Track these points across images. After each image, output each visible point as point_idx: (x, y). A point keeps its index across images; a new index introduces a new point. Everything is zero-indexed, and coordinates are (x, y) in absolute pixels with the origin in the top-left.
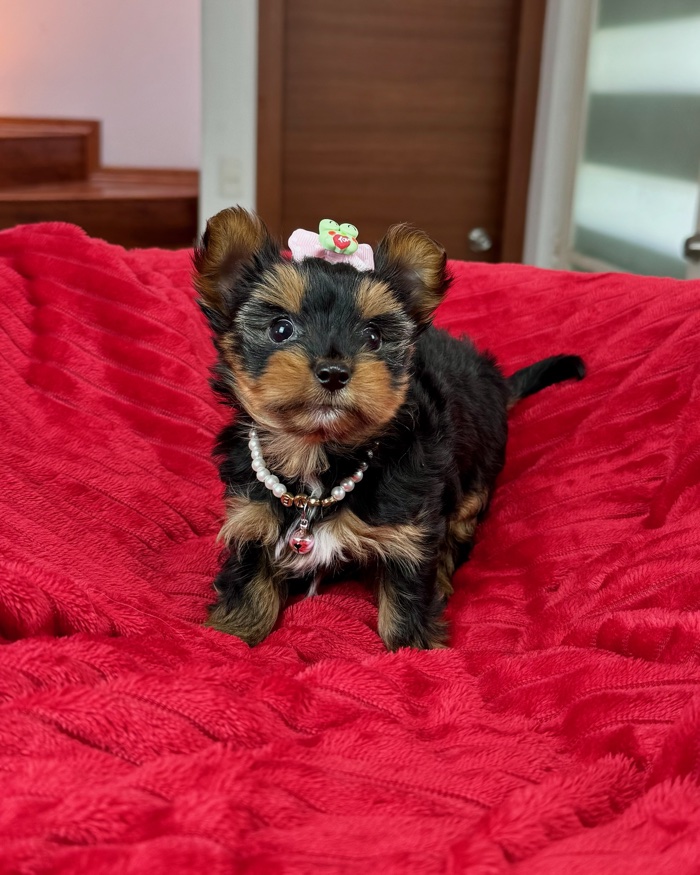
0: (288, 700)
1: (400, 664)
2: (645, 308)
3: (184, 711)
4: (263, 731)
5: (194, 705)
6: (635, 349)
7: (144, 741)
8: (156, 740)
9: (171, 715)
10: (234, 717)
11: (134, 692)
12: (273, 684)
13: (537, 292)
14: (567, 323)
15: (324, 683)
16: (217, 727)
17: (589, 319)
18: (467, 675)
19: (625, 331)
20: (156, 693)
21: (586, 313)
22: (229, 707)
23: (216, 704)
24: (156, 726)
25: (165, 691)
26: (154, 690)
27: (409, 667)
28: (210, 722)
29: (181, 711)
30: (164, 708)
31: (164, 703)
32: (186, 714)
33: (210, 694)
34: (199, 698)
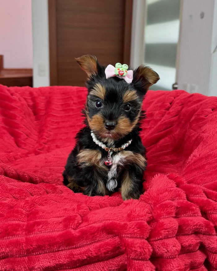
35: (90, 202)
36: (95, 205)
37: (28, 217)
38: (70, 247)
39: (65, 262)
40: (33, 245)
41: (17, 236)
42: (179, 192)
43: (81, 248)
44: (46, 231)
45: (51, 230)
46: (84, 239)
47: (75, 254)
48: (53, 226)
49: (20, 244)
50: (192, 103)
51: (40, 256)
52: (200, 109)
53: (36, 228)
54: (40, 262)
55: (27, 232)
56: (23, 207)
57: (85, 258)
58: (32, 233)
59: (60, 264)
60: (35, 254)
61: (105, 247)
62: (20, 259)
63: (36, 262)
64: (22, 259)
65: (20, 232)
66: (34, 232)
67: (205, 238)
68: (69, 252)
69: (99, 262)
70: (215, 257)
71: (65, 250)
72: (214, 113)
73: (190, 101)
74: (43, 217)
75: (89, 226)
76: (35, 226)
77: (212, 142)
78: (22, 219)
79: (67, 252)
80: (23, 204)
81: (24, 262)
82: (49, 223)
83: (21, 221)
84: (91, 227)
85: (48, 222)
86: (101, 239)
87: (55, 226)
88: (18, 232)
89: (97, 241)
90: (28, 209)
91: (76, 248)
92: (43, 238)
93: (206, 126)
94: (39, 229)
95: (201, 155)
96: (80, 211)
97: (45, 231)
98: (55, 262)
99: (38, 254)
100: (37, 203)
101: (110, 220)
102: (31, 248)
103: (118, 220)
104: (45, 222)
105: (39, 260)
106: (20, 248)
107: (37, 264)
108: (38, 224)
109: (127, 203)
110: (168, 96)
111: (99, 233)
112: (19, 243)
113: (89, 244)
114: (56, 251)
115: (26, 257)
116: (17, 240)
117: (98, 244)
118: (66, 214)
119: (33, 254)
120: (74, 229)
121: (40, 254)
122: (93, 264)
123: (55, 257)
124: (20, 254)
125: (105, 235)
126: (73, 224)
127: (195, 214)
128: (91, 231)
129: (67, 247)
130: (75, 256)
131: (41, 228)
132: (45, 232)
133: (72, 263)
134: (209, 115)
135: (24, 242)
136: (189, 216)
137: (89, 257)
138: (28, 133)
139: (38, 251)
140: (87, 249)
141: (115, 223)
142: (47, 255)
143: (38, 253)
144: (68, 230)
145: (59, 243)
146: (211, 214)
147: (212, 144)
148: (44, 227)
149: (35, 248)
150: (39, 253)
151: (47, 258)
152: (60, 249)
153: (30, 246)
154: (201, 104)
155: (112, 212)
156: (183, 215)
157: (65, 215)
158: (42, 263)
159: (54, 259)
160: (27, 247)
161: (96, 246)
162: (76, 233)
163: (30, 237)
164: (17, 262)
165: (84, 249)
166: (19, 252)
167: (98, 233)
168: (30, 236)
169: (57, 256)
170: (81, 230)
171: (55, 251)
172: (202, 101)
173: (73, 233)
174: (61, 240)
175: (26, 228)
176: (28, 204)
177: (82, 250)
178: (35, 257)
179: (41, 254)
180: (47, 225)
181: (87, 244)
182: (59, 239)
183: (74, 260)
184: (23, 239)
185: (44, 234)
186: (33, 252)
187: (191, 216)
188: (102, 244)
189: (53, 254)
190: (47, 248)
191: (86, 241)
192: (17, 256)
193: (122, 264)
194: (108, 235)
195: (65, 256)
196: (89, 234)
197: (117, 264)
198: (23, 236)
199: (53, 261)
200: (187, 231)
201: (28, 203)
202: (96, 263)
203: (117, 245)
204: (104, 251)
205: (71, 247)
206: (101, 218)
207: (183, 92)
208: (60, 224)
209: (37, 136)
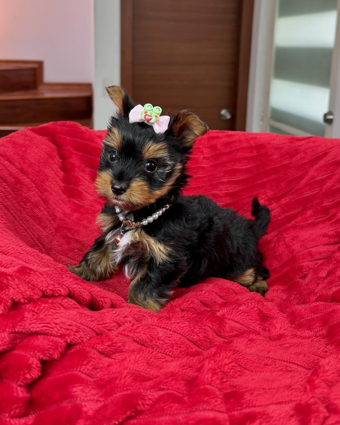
0: (217, 324)
1: (256, 309)
2: (329, 152)
3: (178, 331)
4: (209, 337)
5: (181, 329)
6: (327, 171)
7: (166, 343)
8: (170, 342)
9: (173, 333)
10: (198, 332)
11: (157, 325)
12: (210, 318)
13: (279, 145)
14: (294, 159)
15: (229, 318)
16: (192, 337)
17: (304, 157)
18: (281, 313)
19: (322, 163)
20: (166, 325)
21: (302, 155)
22: (195, 328)
23: (190, 327)
24: (169, 337)
25: (169, 323)
26: (165, 324)
27: (259, 310)
28: (189, 335)
29: (177, 331)
30: (170, 330)
31: (170, 328)
32: (179, 332)
33: (187, 324)
34: (183, 325)
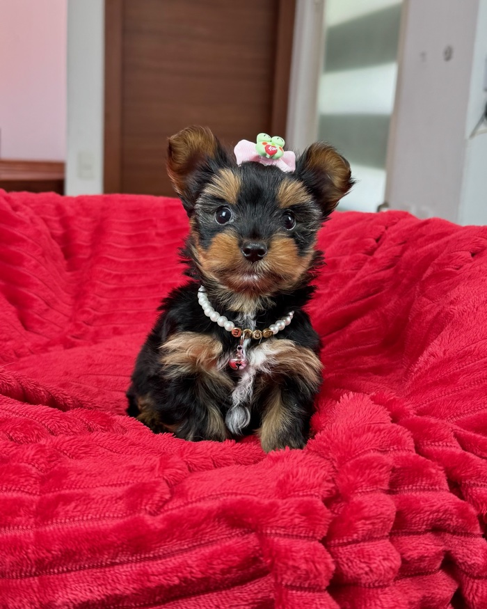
35: (191, 453)
36: (202, 460)
37: (42, 483)
38: (140, 556)
39: (128, 592)
40: (53, 548)
41: (16, 527)
42: (398, 432)
43: (168, 559)
44: (85, 518)
45: (96, 515)
46: (175, 537)
47: (153, 572)
48: (101, 507)
49: (21, 548)
50: (426, 240)
51: (68, 575)
52: (445, 251)
53: (60, 509)
54: (69, 590)
55: (39, 518)
56: (33, 460)
57: (177, 581)
58: (52, 522)
59: (116, 595)
60: (56, 571)
61: (225, 557)
62: (20, 582)
63: (57, 590)
64: (25, 582)
65: (23, 519)
66: (56, 519)
67: (457, 542)
68: (138, 568)
69: (208, 593)
70: (478, 587)
71: (128, 562)
72: (476, 262)
73: (421, 236)
74: (78, 485)
75: (186, 507)
76: (59, 506)
77: (474, 323)
78: (29, 487)
79: (134, 568)
80: (33, 453)
81: (30, 590)
82: (93, 499)
83: (27, 493)
84: (191, 510)
85: (89, 495)
86: (214, 539)
87: (108, 505)
88: (18, 518)
89: (206, 543)
90: (43, 465)
91: (155, 558)
92: (76, 533)
93: (458, 289)
94: (68, 511)
95: (447, 353)
96: (167, 471)
97: (83, 518)
98: (105, 590)
99: (63, 570)
100: (65, 452)
101: (236, 494)
102: (47, 557)
103: (256, 494)
104: (81, 497)
105: (65, 585)
106: (21, 557)
107: (60, 594)
108: (67, 500)
109: (276, 457)
110: (371, 222)
111: (211, 525)
112: (19, 543)
113: (186, 550)
114: (106, 564)
115: (36, 578)
116: (15, 536)
117: (207, 551)
118: (133, 478)
119: (52, 570)
120: (150, 513)
121: (69, 571)
122: (193, 598)
123: (104, 578)
124: (21, 570)
125: (224, 530)
126: (150, 502)
127: (435, 486)
128: (192, 518)
129: (133, 556)
130: (152, 577)
131: (72, 509)
132: (83, 520)
133: (145, 593)
134: (465, 267)
135: (32, 543)
136: (421, 490)
137: (185, 580)
138: (49, 298)
139: (64, 564)
140: (180, 560)
141: (248, 500)
142: (86, 574)
143: (65, 569)
144: (137, 515)
145: (116, 545)
146: (470, 486)
147: (475, 329)
148: (79, 508)
149: (57, 556)
150: (67, 568)
151: (85, 580)
152: (117, 561)
153: (45, 551)
154: (448, 242)
155: (243, 477)
156: (406, 488)
157: (131, 481)
158: (74, 592)
159: (103, 584)
160: (39, 555)
161: (202, 554)
162: (155, 522)
163: (45, 531)
164: (14, 588)
165: (173, 561)
166: (18, 564)
167: (208, 525)
168: (47, 529)
169: (109, 576)
170: (168, 515)
171: (104, 564)
172: (449, 235)
173: (150, 522)
174: (119, 539)
175: (37, 508)
176: (43, 455)
177: (170, 563)
178: (57, 578)
179: (72, 570)
180: (87, 504)
181: (182, 550)
182: (115, 536)
183: (149, 588)
184: (29, 535)
185: (80, 525)
186: (52, 565)
187: (424, 489)
188: (216, 551)
189: (100, 572)
190: (85, 558)
191: (179, 542)
192: (14, 574)
193: (262, 598)
194: (232, 528)
195: (129, 577)
196: (186, 525)
197: (252, 599)
198: (29, 527)
199: (100, 588)
200: (415, 523)
201: (43, 451)
202: (202, 596)
203: (253, 553)
204: (222, 566)
205: (143, 556)
206: (215, 490)
207: (405, 215)
208: (118, 500)
209: (70, 305)
